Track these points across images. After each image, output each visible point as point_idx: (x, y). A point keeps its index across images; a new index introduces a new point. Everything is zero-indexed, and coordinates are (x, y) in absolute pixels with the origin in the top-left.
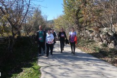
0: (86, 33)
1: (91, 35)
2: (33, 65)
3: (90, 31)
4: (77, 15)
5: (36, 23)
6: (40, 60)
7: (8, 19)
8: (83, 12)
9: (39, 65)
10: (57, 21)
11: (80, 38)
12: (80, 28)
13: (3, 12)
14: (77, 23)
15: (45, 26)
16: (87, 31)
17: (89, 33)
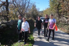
0: (63, 19)
1: (66, 20)
2: (30, 36)
3: (66, 18)
4: (58, 8)
5: (33, 13)
6: (34, 34)
7: (18, 10)
8: (62, 6)
9: (34, 36)
10: (45, 11)
11: (59, 22)
12: (60, 16)
13: (16, 7)
14: (58, 12)
15: (38, 14)
16: (64, 18)
17: (65, 19)
